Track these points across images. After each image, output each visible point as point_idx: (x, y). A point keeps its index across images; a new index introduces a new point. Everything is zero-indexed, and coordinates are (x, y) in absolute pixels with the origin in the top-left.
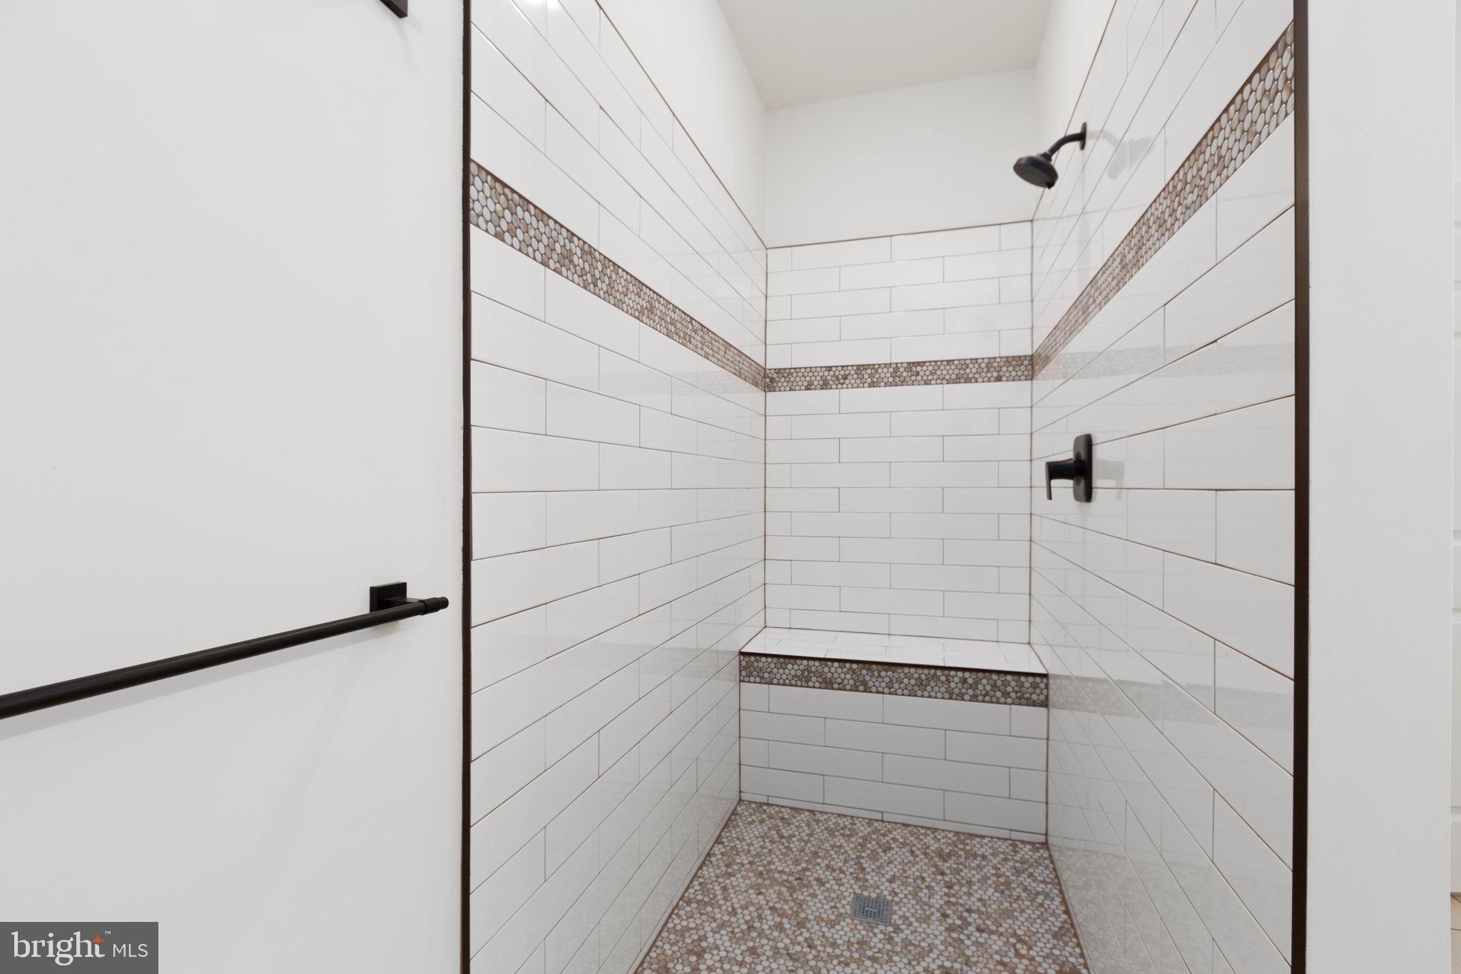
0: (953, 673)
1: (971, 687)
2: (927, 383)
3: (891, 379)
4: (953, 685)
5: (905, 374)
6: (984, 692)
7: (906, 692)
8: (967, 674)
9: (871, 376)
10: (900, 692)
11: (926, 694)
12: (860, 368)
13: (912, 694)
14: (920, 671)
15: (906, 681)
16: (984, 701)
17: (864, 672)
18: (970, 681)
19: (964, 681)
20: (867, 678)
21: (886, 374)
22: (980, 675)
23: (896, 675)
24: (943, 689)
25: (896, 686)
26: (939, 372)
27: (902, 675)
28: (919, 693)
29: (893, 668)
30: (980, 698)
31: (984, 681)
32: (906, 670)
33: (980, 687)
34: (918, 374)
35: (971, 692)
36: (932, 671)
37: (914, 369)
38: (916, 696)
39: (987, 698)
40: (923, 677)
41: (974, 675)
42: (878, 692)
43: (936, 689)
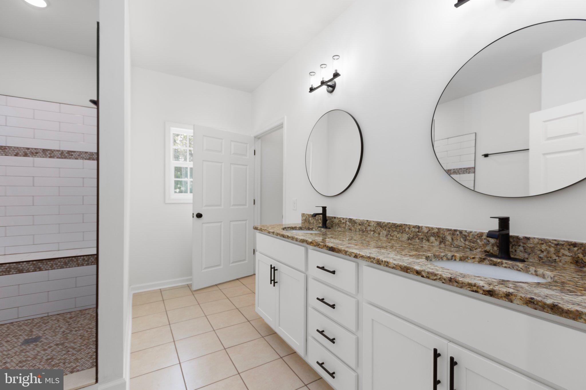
0: (79, 258)
1: (86, 261)
2: (76, 159)
3: (60, 156)
4: (79, 262)
5: (66, 155)
6: (91, 262)
7: (59, 267)
8: (85, 257)
9: (50, 154)
10: (56, 268)
11: (68, 266)
12: (44, 151)
13: (62, 267)
14: (65, 259)
15: (59, 264)
16: (91, 265)
17: (39, 264)
18: (86, 259)
19: (84, 259)
20: (41, 266)
21: (58, 154)
22: (90, 256)
23: (55, 262)
24: (75, 264)
25: (55, 266)
26: (81, 156)
27: (57, 262)
28: (65, 267)
29: (53, 260)
30: (90, 264)
31: (92, 258)
32: (59, 260)
33: (90, 260)
34: (72, 155)
35: (86, 263)
36: (71, 258)
37: (70, 153)
38: (63, 268)
39: (93, 263)
40: (67, 261)
41: (88, 257)
42: (46, 270)
43: (72, 264)
